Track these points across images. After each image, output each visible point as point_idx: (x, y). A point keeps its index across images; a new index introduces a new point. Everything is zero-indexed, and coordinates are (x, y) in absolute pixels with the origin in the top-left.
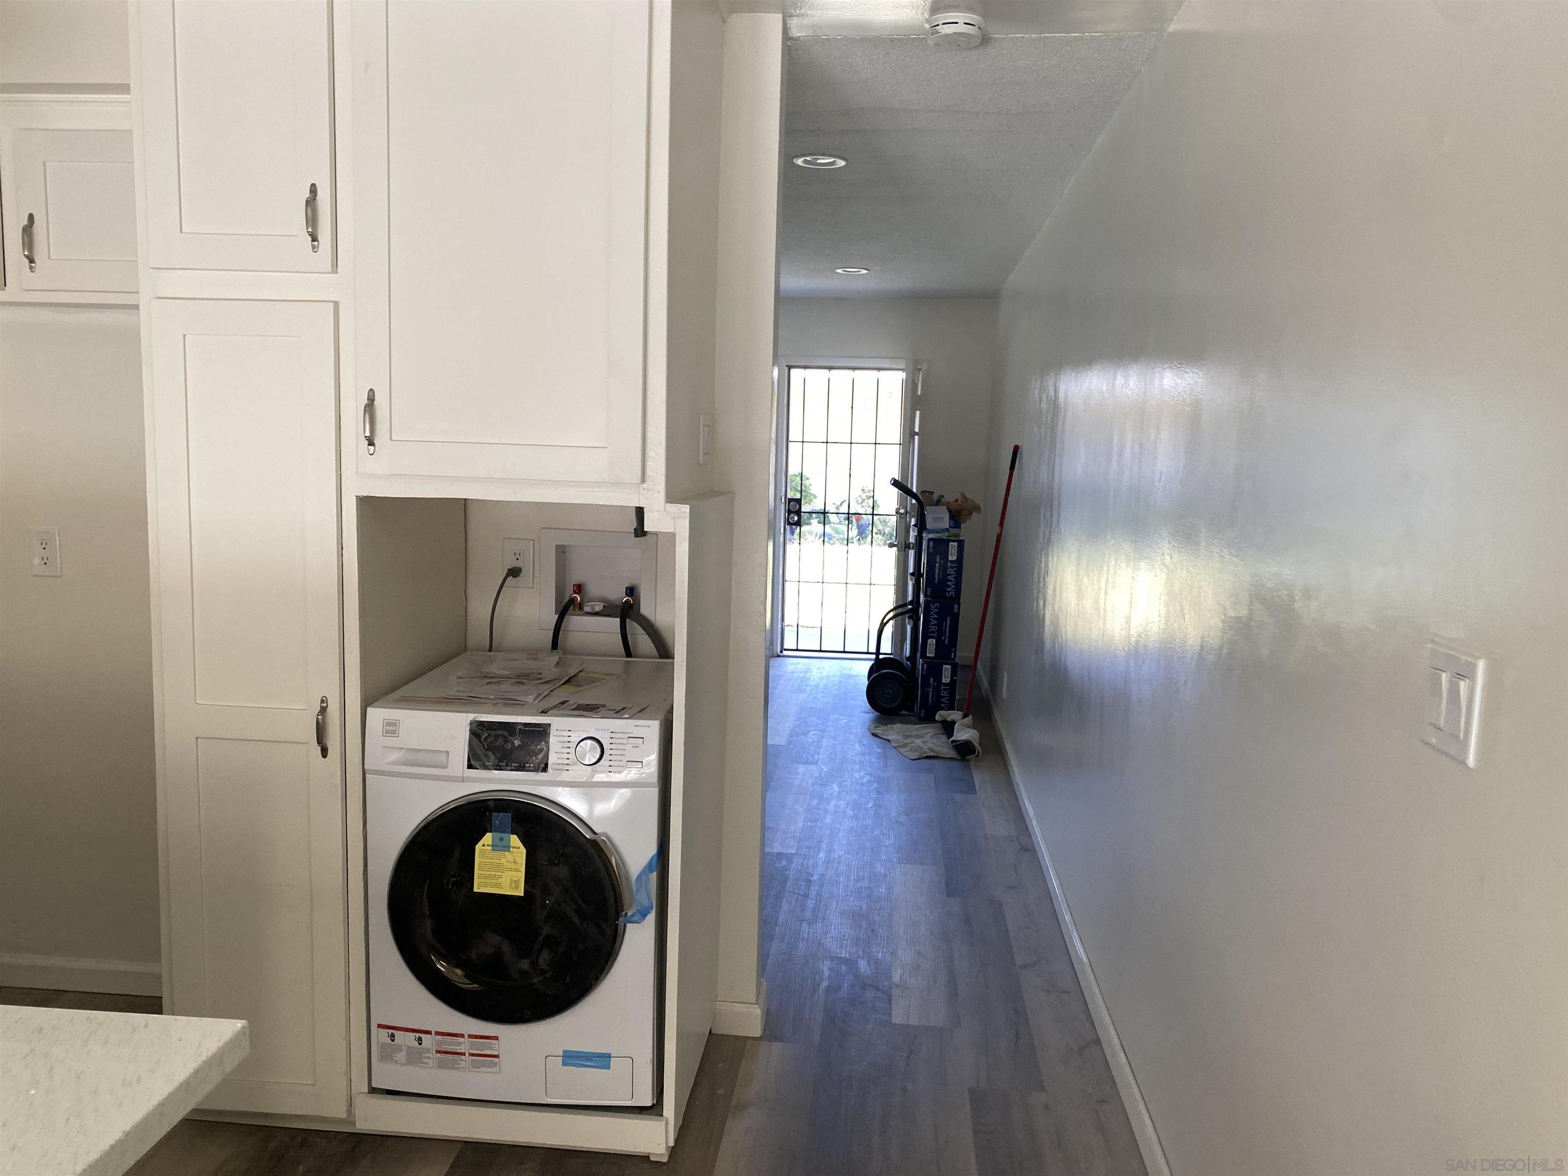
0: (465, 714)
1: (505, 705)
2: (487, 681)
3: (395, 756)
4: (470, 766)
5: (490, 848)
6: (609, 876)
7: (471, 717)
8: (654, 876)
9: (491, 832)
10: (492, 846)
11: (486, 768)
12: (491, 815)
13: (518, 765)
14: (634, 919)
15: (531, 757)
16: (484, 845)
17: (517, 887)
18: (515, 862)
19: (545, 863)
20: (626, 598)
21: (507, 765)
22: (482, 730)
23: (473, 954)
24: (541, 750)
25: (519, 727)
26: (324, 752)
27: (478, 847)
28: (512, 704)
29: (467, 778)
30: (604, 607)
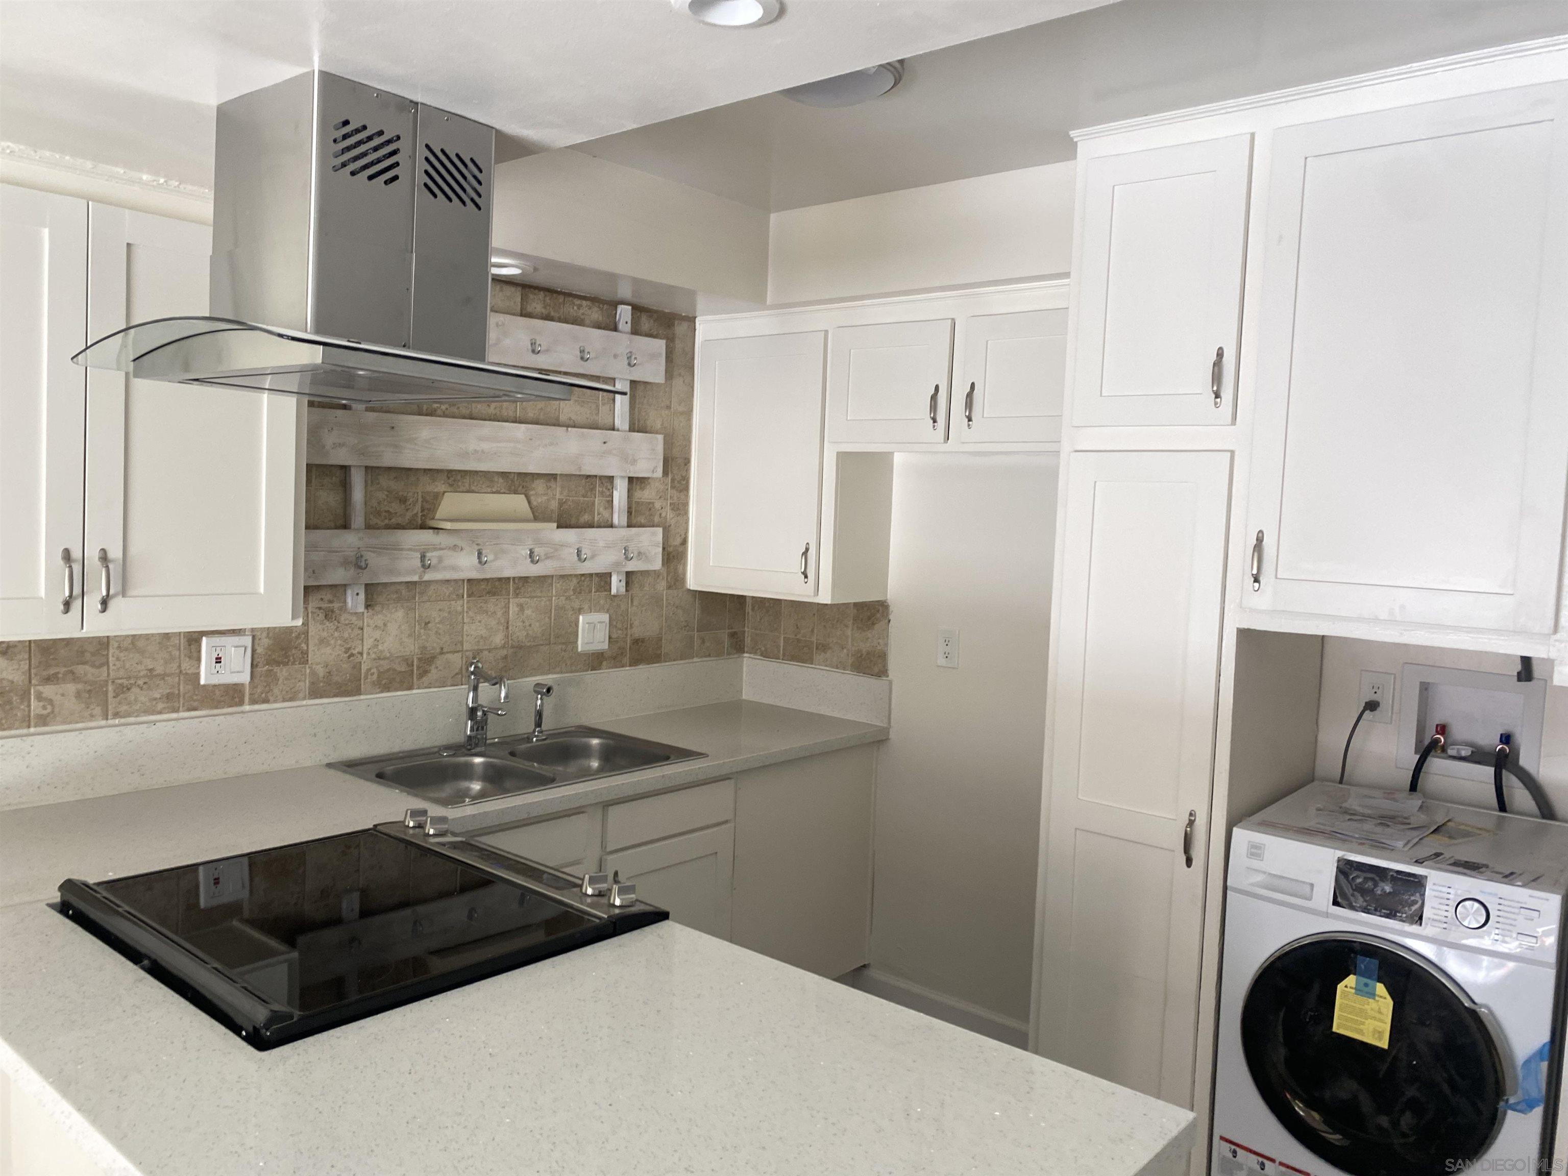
0: (1332, 850)
1: (1373, 846)
2: (1349, 817)
3: (1259, 878)
4: (1336, 903)
5: (1353, 991)
6: (1491, 1054)
7: (1340, 854)
8: (1545, 1065)
9: (1355, 974)
10: (1355, 989)
11: (1352, 908)
12: (1356, 957)
13: (1388, 912)
14: (1519, 1107)
15: (1403, 907)
16: (1346, 987)
17: (1380, 1038)
18: (1380, 1012)
19: (1415, 1021)
20: (1501, 746)
21: (1376, 910)
22: (1350, 869)
23: (1327, 1095)
24: (1415, 902)
25: (1391, 873)
26: (1189, 862)
27: (1340, 987)
28: (1379, 846)
29: (1331, 914)
30: (1472, 752)
